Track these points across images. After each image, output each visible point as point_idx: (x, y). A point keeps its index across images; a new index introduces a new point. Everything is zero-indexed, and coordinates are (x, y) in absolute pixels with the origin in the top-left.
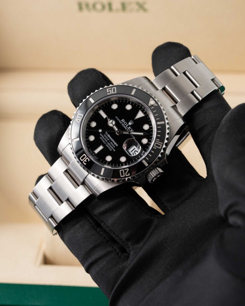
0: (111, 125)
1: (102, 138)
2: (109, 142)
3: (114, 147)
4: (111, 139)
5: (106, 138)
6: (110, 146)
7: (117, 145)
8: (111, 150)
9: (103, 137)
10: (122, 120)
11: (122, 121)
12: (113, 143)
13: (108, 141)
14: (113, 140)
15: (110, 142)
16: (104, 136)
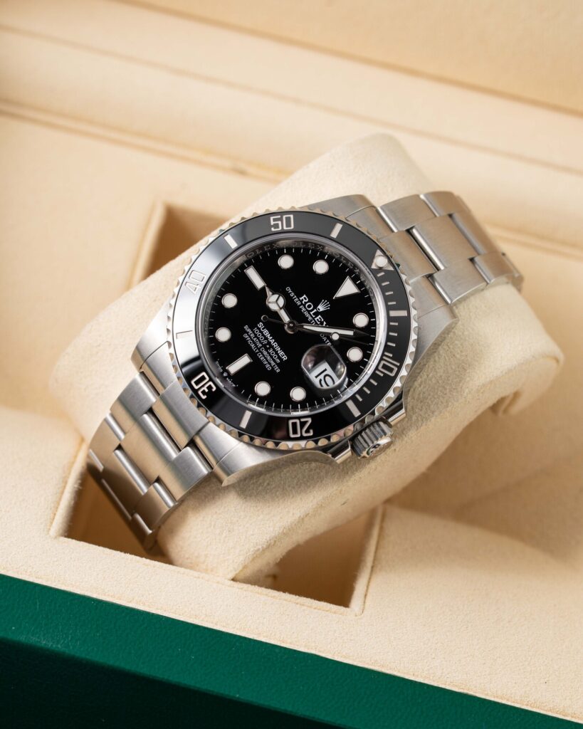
0: (273, 307)
1: (250, 337)
2: (267, 349)
3: (278, 361)
4: (272, 341)
5: (258, 338)
6: (269, 358)
7: (285, 358)
8: (269, 369)
9: (252, 335)
10: (303, 298)
11: (301, 299)
12: (277, 353)
13: (264, 346)
14: (275, 345)
15: (269, 348)
16: (253, 332)
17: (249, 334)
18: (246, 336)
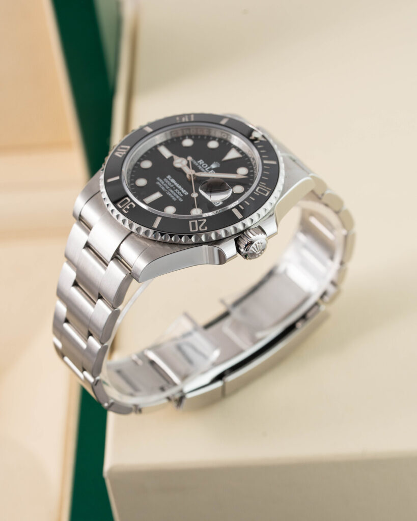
0: (178, 166)
2: (173, 190)
3: (182, 195)
4: (177, 185)
5: (167, 184)
6: (175, 194)
7: (187, 194)
8: (175, 200)
9: (163, 183)
12: (180, 191)
13: (172, 188)
14: (180, 187)
15: (175, 189)
16: (164, 181)
17: (160, 182)
18: (158, 183)
